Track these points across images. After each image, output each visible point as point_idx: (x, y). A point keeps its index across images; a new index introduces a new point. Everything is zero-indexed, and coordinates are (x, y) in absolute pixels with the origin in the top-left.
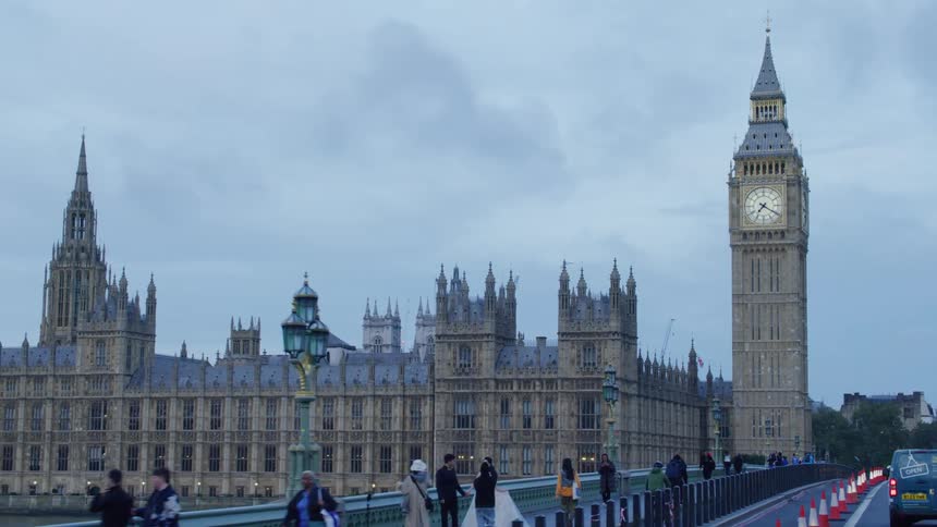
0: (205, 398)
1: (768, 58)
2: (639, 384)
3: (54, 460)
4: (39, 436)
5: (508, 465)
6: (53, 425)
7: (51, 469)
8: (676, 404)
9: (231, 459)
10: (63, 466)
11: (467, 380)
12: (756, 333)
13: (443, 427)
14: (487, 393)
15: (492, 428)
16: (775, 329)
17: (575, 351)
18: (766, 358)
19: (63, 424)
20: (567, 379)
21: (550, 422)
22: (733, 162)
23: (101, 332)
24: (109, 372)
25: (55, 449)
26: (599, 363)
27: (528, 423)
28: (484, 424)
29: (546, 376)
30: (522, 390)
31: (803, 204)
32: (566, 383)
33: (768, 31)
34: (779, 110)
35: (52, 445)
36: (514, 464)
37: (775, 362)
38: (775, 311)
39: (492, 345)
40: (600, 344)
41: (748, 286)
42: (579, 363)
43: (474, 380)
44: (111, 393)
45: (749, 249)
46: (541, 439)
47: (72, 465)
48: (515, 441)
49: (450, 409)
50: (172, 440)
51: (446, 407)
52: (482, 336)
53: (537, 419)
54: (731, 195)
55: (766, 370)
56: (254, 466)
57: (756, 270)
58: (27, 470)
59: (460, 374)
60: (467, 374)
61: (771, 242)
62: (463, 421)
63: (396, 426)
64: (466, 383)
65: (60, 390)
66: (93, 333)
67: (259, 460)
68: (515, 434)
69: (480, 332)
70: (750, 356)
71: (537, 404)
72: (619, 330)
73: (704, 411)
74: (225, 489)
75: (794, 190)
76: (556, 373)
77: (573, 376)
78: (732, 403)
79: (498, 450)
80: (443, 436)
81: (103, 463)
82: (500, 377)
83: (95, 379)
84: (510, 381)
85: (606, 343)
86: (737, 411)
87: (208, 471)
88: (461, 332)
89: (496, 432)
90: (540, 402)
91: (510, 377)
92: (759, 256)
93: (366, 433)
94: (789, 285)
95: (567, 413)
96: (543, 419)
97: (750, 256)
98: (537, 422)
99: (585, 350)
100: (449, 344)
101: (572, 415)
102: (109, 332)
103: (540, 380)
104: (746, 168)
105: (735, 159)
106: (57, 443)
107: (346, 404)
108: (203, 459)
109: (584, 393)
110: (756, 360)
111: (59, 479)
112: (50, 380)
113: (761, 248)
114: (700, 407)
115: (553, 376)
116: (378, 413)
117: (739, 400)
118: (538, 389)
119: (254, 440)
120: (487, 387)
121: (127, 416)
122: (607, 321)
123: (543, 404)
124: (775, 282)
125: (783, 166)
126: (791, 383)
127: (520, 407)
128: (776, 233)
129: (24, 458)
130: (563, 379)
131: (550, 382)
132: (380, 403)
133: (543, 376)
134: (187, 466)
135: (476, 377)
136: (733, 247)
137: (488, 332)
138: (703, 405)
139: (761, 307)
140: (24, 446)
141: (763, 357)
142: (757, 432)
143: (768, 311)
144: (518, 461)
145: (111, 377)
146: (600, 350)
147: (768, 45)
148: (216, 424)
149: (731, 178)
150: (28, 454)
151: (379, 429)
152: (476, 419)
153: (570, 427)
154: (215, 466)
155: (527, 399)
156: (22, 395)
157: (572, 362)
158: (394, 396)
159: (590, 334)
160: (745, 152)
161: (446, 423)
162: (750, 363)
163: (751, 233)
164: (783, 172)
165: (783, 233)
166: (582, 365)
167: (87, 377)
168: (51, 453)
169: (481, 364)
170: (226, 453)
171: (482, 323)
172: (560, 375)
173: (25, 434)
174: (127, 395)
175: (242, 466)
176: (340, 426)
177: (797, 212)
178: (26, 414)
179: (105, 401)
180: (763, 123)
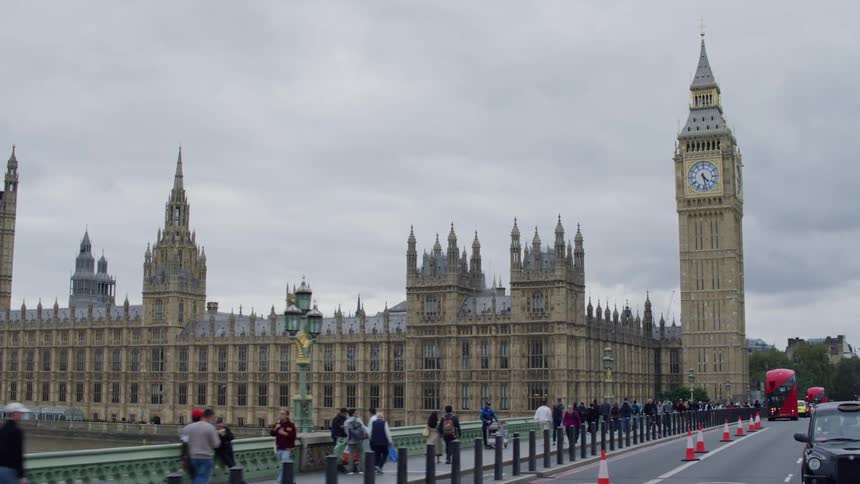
0: (234, 346)
1: (703, 57)
2: (589, 328)
3: (128, 396)
4: (118, 375)
5: (469, 401)
6: (127, 367)
7: (126, 402)
8: (630, 345)
9: (254, 396)
10: (134, 399)
11: (433, 327)
12: (700, 284)
13: (413, 368)
14: (450, 338)
15: (454, 369)
16: (716, 281)
17: (525, 299)
18: (708, 305)
19: (134, 366)
20: (519, 324)
21: (505, 363)
22: (678, 142)
23: (159, 293)
24: (165, 325)
25: (129, 386)
26: (547, 308)
27: (485, 363)
28: (449, 366)
29: (501, 322)
30: (480, 335)
31: (737, 175)
32: (517, 327)
33: (703, 35)
34: (714, 98)
35: (126, 382)
36: (474, 401)
37: (716, 308)
38: (715, 265)
39: (454, 295)
40: (547, 291)
41: (694, 244)
42: (529, 310)
43: (439, 327)
44: (166, 342)
45: (692, 214)
46: (497, 378)
47: (141, 400)
48: (474, 379)
49: (419, 352)
50: (210, 380)
51: (416, 350)
52: (446, 287)
53: (493, 360)
54: (677, 169)
55: (709, 315)
56: (271, 401)
57: (699, 231)
58: (110, 403)
59: (427, 321)
60: (433, 321)
61: (710, 207)
62: (429, 363)
63: (383, 368)
64: (431, 329)
65: (131, 340)
66: (153, 294)
67: (275, 397)
68: (474, 374)
69: (444, 284)
70: (695, 303)
71: (493, 348)
72: (563, 279)
73: (658, 352)
74: (249, 420)
75: (728, 164)
76: (509, 318)
77: (524, 321)
78: (681, 344)
79: (460, 388)
80: (413, 376)
81: (161, 397)
82: (460, 323)
83: (154, 330)
84: (470, 326)
85: (552, 291)
86: (685, 351)
87: (237, 405)
88: (427, 285)
89: (458, 372)
90: (496, 345)
91: (470, 323)
92: (701, 219)
93: (358, 374)
94: (727, 242)
95: (518, 354)
96: (499, 360)
97: (693, 220)
98: (493, 363)
99: (534, 297)
100: (418, 295)
101: (523, 356)
102: (165, 293)
103: (495, 325)
104: (688, 146)
105: (679, 139)
106: (130, 381)
107: (342, 350)
108: (233, 396)
109: (534, 336)
110: (701, 306)
111: (132, 410)
112: (125, 331)
113: (703, 213)
114: (654, 349)
115: (507, 321)
116: (368, 356)
117: (687, 342)
118: (494, 333)
119: (272, 380)
120: (450, 332)
121: (178, 360)
122: (553, 271)
123: (499, 346)
124: (715, 241)
125: (719, 143)
126: (730, 327)
127: (479, 350)
128: (715, 199)
129: (108, 392)
130: (515, 324)
131: (505, 327)
132: (369, 349)
133: (498, 322)
134: (222, 401)
135: (440, 323)
136: (680, 212)
137: (451, 283)
138: (657, 346)
139: (704, 262)
140: (108, 383)
141: (706, 304)
142: (702, 368)
143: (710, 265)
144: (477, 397)
145: (167, 328)
146: (547, 297)
147: (703, 46)
148: (243, 367)
149: (676, 155)
150: (111, 390)
151: (368, 371)
152: (440, 361)
153: (521, 367)
154: (242, 401)
155: (484, 343)
156: (106, 344)
157: (523, 309)
158: (381, 342)
159: (538, 283)
160: (687, 133)
161: (416, 364)
162: (696, 310)
163: (694, 201)
164: (719, 148)
165: (720, 199)
166: (531, 311)
167: (150, 329)
168: (126, 388)
169: (444, 313)
170: (250, 391)
171: (446, 276)
172: (513, 321)
173: (109, 374)
174: (178, 344)
175: (263, 401)
176: (338, 368)
177: (731, 182)
178: (109, 358)
179: (162, 348)
180: (701, 109)
